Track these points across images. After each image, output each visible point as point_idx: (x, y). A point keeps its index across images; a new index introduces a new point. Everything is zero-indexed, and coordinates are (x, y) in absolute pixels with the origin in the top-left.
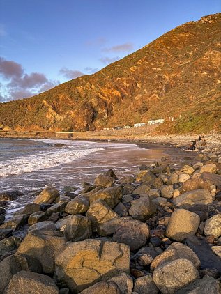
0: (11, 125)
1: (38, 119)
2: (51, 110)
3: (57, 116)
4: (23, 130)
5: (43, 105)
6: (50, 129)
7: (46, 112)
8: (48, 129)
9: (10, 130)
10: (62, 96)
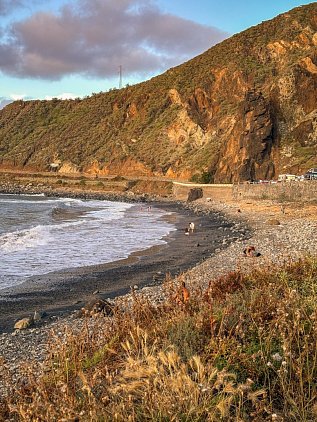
0: (80, 160)
1: (146, 141)
2: (183, 115)
3: (198, 133)
4: (103, 173)
5: (169, 101)
6: (169, 172)
7: (170, 122)
8: (164, 171)
9: (75, 172)
10: (223, 72)
